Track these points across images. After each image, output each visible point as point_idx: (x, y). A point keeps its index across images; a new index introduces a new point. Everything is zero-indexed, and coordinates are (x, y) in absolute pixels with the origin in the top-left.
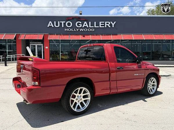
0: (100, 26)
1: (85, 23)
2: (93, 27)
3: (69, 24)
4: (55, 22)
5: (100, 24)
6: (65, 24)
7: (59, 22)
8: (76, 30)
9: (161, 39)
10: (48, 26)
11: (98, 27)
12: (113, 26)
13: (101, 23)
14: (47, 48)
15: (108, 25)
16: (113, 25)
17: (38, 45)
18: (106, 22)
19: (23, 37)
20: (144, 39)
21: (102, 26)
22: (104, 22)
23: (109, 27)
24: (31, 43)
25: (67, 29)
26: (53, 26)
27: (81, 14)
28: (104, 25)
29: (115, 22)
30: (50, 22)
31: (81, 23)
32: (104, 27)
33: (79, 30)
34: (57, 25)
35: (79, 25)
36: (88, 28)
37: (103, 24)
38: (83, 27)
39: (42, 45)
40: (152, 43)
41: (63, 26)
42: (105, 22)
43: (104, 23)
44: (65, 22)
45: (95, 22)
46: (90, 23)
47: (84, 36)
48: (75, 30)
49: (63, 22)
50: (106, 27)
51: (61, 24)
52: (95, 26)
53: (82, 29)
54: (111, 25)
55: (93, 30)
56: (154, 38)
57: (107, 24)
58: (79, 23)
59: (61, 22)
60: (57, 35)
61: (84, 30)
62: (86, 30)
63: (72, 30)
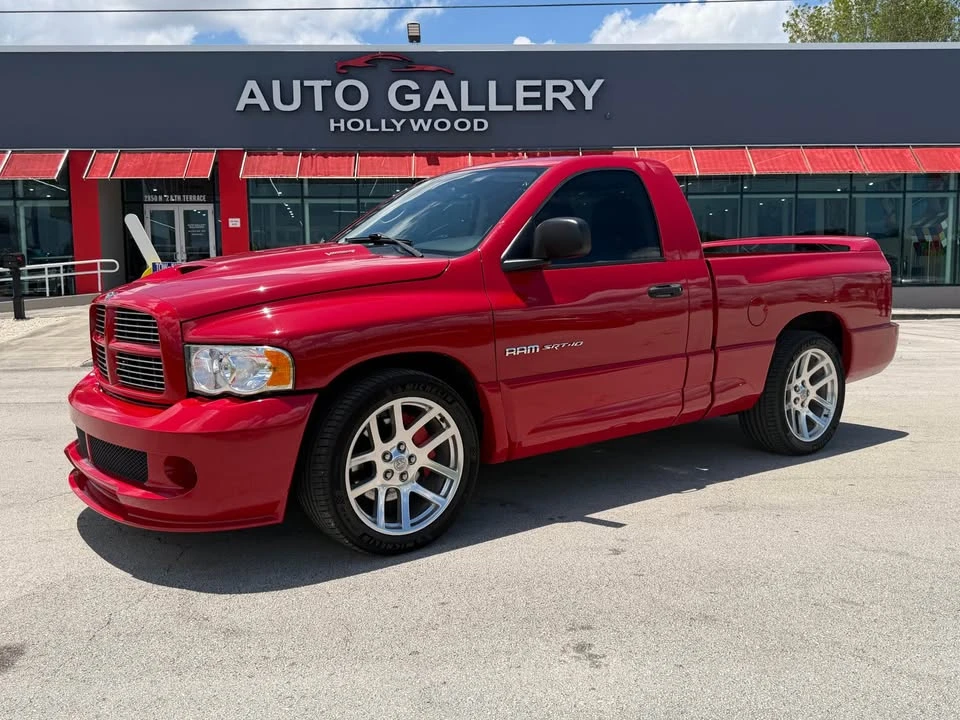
0: (520, 107)
1: (440, 85)
2: (482, 108)
3: (351, 95)
4: (276, 85)
5: (521, 95)
7: (296, 84)
8: (389, 125)
9: (842, 172)
10: (240, 107)
11: (509, 108)
12: (589, 105)
13: (526, 89)
14: (235, 223)
15: (562, 97)
16: (589, 95)
17: (189, 207)
18: (550, 84)
19: (105, 167)
20: (755, 173)
21: (527, 101)
22: (538, 83)
23: (569, 106)
24: (148, 198)
25: (342, 121)
26: (265, 107)
27: (415, 39)
28: (541, 101)
29: (598, 83)
30: (252, 85)
31: (414, 86)
32: (539, 108)
33: (407, 125)
34: (287, 98)
35: (408, 97)
36: (453, 116)
37: (537, 94)
39: (210, 208)
40: (796, 192)
41: (319, 107)
42: (544, 84)
43: (542, 88)
44: (328, 83)
45: (492, 85)
46: (464, 85)
47: (433, 160)
48: (384, 129)
49: (317, 85)
50: (549, 106)
51: (308, 93)
52: (493, 107)
53: (421, 121)
54: (577, 97)
55: (481, 125)
56: (808, 166)
57: (558, 93)
58: (406, 90)
59: (307, 83)
60: (290, 153)
61: (432, 124)
62: (442, 125)
63: (369, 129)
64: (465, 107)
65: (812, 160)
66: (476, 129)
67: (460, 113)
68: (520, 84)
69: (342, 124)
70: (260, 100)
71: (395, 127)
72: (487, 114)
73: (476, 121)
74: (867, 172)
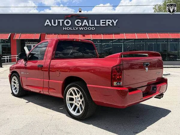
0: (101, 25)
1: (85, 21)
2: (94, 25)
3: (68, 23)
4: (53, 20)
5: (101, 23)
6: (63, 22)
7: (57, 20)
8: (75, 29)
9: (166, 38)
10: (45, 25)
11: (99, 25)
12: (115, 25)
13: (102, 21)
15: (109, 23)
16: (115, 23)
17: (34, 45)
18: (107, 21)
19: (18, 37)
20: (148, 38)
21: (103, 24)
22: (105, 20)
23: (111, 25)
24: (26, 43)
26: (50, 25)
27: (80, 11)
28: (105, 24)
29: (117, 20)
30: (48, 21)
32: (105, 25)
34: (55, 23)
35: (79, 23)
36: (88, 27)
37: (105, 23)
38: (83, 25)
40: (157, 42)
41: (61, 25)
43: (105, 21)
44: (63, 20)
45: (96, 21)
46: (90, 21)
47: (84, 36)
48: (74, 29)
49: (61, 21)
50: (107, 25)
52: (96, 25)
54: (113, 23)
55: (93, 29)
58: (78, 22)
59: (59, 20)
60: (55, 34)
61: (84, 28)
62: (86, 29)
63: (71, 29)
64: (90, 25)
65: (160, 36)
66: (92, 29)
67: (89, 26)
68: (101, 21)
69: (66, 28)
70: (49, 23)
71: (76, 29)
72: (95, 26)
73: (92, 28)
74: (171, 38)
